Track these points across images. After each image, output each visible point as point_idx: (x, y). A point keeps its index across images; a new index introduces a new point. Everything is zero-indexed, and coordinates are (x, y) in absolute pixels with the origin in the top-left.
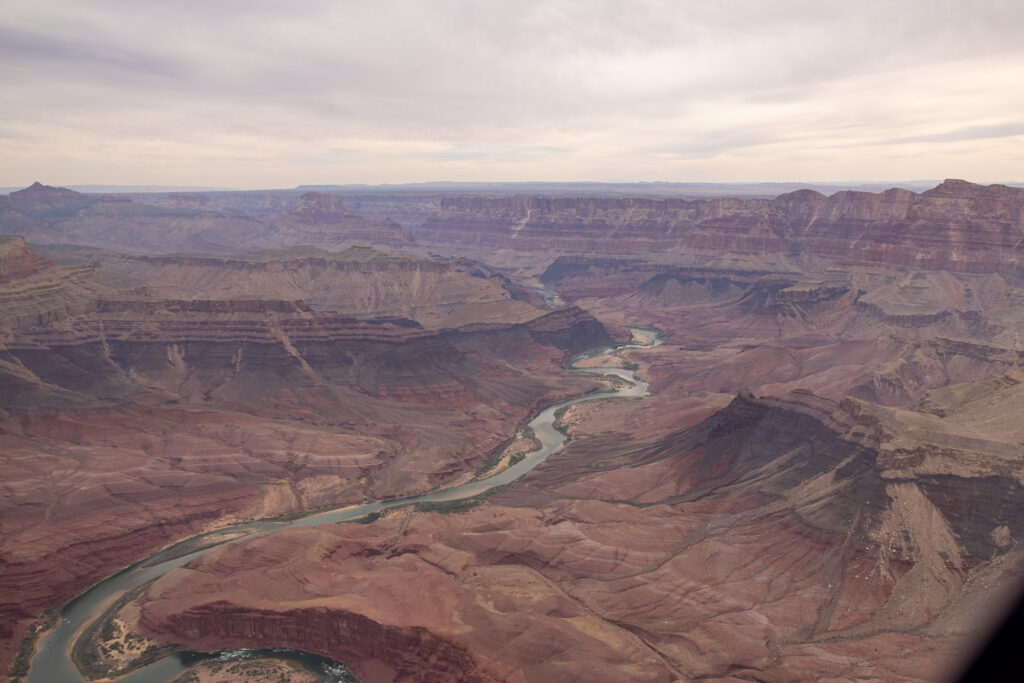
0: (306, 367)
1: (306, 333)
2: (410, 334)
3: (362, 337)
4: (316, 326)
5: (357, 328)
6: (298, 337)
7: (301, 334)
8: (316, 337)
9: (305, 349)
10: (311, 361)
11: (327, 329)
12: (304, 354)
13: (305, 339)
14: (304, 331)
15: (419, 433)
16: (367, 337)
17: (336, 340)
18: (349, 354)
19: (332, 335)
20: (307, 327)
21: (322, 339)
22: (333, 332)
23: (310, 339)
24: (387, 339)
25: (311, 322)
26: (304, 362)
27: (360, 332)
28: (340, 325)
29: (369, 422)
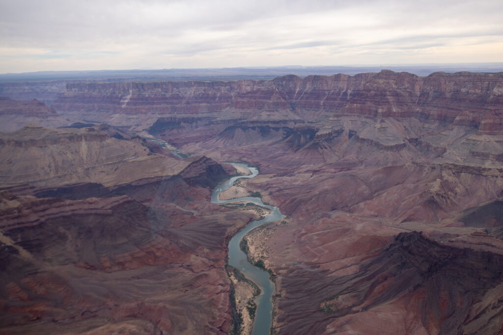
0: (24, 254)
1: (16, 221)
2: (112, 203)
3: (70, 213)
4: (26, 212)
5: (64, 206)
6: (9, 226)
7: (11, 222)
8: (28, 222)
9: (19, 236)
10: (27, 245)
11: (36, 212)
12: (19, 240)
13: (17, 226)
14: (13, 218)
15: (164, 307)
16: (75, 212)
17: (46, 220)
18: (62, 230)
19: (42, 217)
20: (16, 214)
21: (35, 224)
22: (41, 214)
23: (22, 226)
24: (93, 212)
25: (19, 209)
26: (20, 249)
27: (67, 208)
28: (47, 206)
29: (111, 303)
